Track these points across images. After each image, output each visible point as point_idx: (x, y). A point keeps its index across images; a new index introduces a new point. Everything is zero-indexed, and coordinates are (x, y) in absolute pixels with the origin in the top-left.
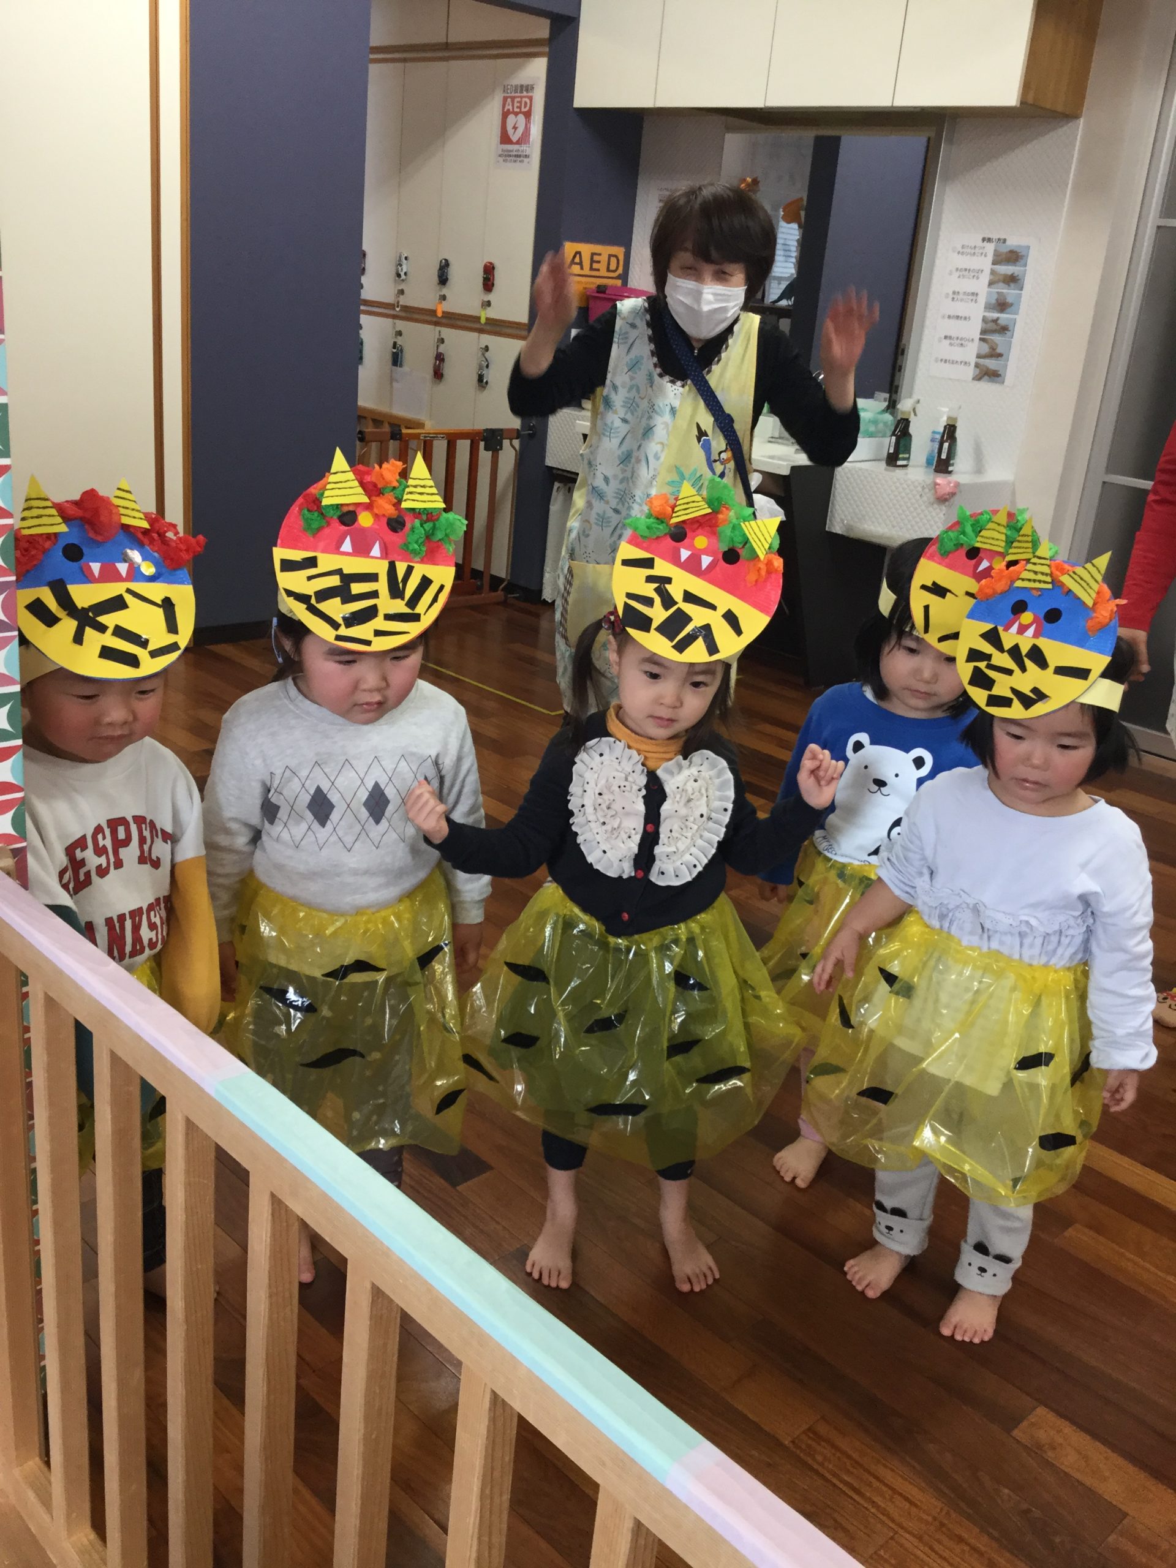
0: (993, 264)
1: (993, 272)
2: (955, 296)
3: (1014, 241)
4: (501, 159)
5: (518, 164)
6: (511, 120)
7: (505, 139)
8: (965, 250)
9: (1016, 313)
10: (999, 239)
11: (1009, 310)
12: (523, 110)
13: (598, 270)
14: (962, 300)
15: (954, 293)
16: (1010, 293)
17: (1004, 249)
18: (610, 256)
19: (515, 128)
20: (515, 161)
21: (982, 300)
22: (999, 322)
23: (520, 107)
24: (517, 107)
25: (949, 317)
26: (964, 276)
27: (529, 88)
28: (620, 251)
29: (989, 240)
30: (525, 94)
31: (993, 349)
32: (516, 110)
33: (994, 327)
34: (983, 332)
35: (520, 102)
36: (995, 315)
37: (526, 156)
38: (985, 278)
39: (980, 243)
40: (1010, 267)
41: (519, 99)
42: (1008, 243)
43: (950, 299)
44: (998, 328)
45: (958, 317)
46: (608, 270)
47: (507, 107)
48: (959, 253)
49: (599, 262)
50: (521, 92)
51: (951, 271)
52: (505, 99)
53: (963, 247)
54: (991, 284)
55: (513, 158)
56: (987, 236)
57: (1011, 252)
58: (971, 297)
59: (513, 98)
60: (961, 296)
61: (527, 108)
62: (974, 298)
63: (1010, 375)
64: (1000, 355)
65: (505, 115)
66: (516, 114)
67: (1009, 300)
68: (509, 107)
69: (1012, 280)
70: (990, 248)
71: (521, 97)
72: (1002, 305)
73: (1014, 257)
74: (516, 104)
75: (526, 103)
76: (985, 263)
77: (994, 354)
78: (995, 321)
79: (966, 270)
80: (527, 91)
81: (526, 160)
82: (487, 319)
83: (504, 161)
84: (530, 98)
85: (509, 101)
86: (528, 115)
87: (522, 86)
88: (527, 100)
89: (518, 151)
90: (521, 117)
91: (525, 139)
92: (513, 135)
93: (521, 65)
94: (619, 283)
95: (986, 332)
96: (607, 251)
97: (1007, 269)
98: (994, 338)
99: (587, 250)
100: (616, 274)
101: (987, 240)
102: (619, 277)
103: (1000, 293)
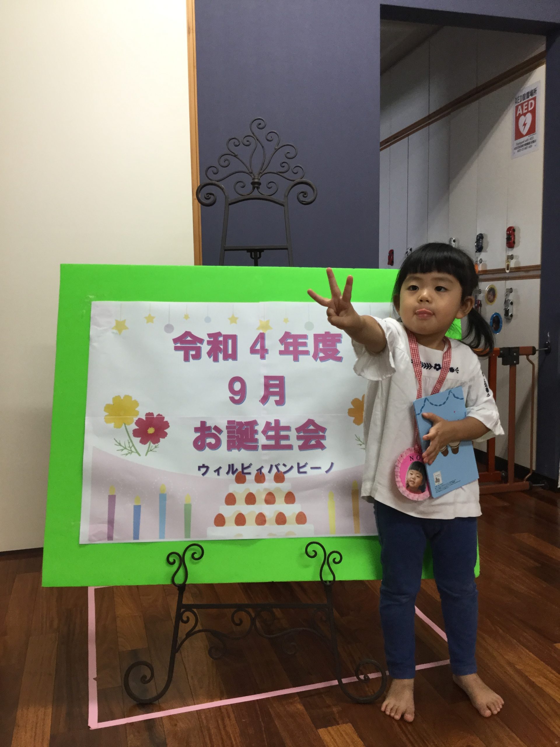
5: (528, 149)
6: (522, 120)
7: (518, 135)
12: (530, 109)
19: (525, 125)
20: (526, 148)
23: (527, 109)
24: (526, 109)
27: (533, 92)
30: (530, 97)
32: (525, 111)
35: (527, 105)
37: (534, 141)
41: (526, 103)
47: (518, 113)
50: (528, 97)
52: (517, 107)
55: (524, 147)
59: (522, 105)
61: (532, 108)
65: (517, 119)
66: (525, 114)
68: (520, 112)
71: (528, 101)
74: (525, 108)
75: (531, 103)
80: (532, 95)
81: (533, 144)
82: (511, 269)
83: (518, 151)
84: (535, 99)
85: (520, 107)
86: (533, 112)
87: (528, 93)
88: (533, 101)
89: (528, 140)
90: (529, 116)
91: (532, 130)
92: (524, 131)
93: (526, 80)
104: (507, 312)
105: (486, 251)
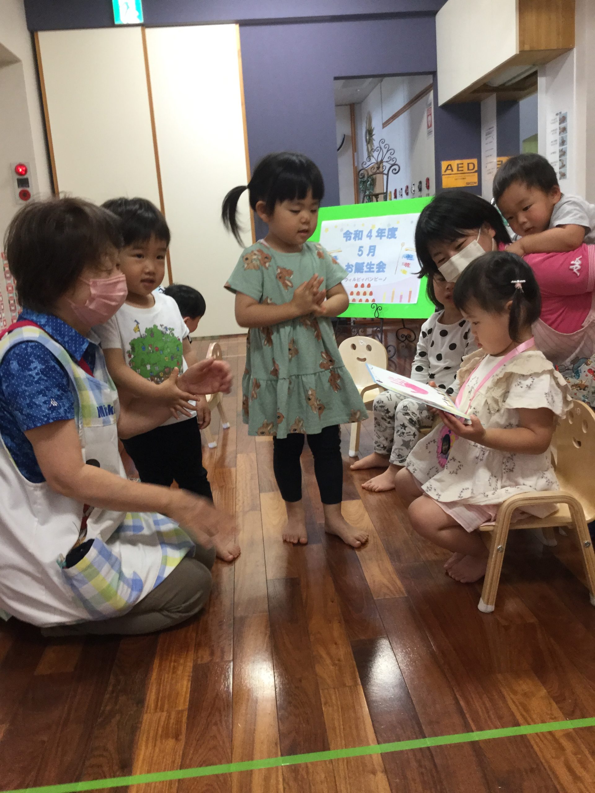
0: (560, 124)
1: (560, 128)
4: (427, 135)
8: (552, 122)
9: (567, 144)
10: (560, 113)
11: (565, 143)
13: (463, 170)
14: (554, 144)
15: (551, 142)
16: (564, 135)
17: (561, 116)
18: (468, 164)
19: (429, 121)
20: (430, 135)
21: (558, 142)
22: (563, 150)
23: (430, 112)
25: (551, 153)
26: (553, 134)
28: (475, 161)
31: (563, 163)
32: (429, 114)
33: (562, 153)
36: (561, 148)
37: (432, 132)
38: (558, 131)
39: (556, 117)
42: (562, 113)
43: (551, 145)
45: (553, 153)
46: (468, 169)
48: (550, 124)
49: (462, 167)
50: (429, 106)
51: (550, 133)
53: (552, 120)
54: (560, 133)
57: (563, 117)
58: (556, 142)
63: (568, 175)
65: (427, 117)
67: (564, 139)
68: (427, 114)
69: (564, 130)
70: (558, 118)
72: (563, 142)
73: (564, 119)
76: (557, 125)
77: (563, 166)
79: (553, 130)
87: (429, 104)
88: (430, 109)
89: (430, 130)
91: (431, 126)
92: (429, 125)
93: (427, 97)
94: (476, 174)
95: (560, 156)
96: (466, 162)
97: (563, 125)
98: (563, 158)
99: (455, 163)
100: (474, 171)
101: (557, 114)
102: (476, 172)
103: (562, 137)
105: (422, 191)
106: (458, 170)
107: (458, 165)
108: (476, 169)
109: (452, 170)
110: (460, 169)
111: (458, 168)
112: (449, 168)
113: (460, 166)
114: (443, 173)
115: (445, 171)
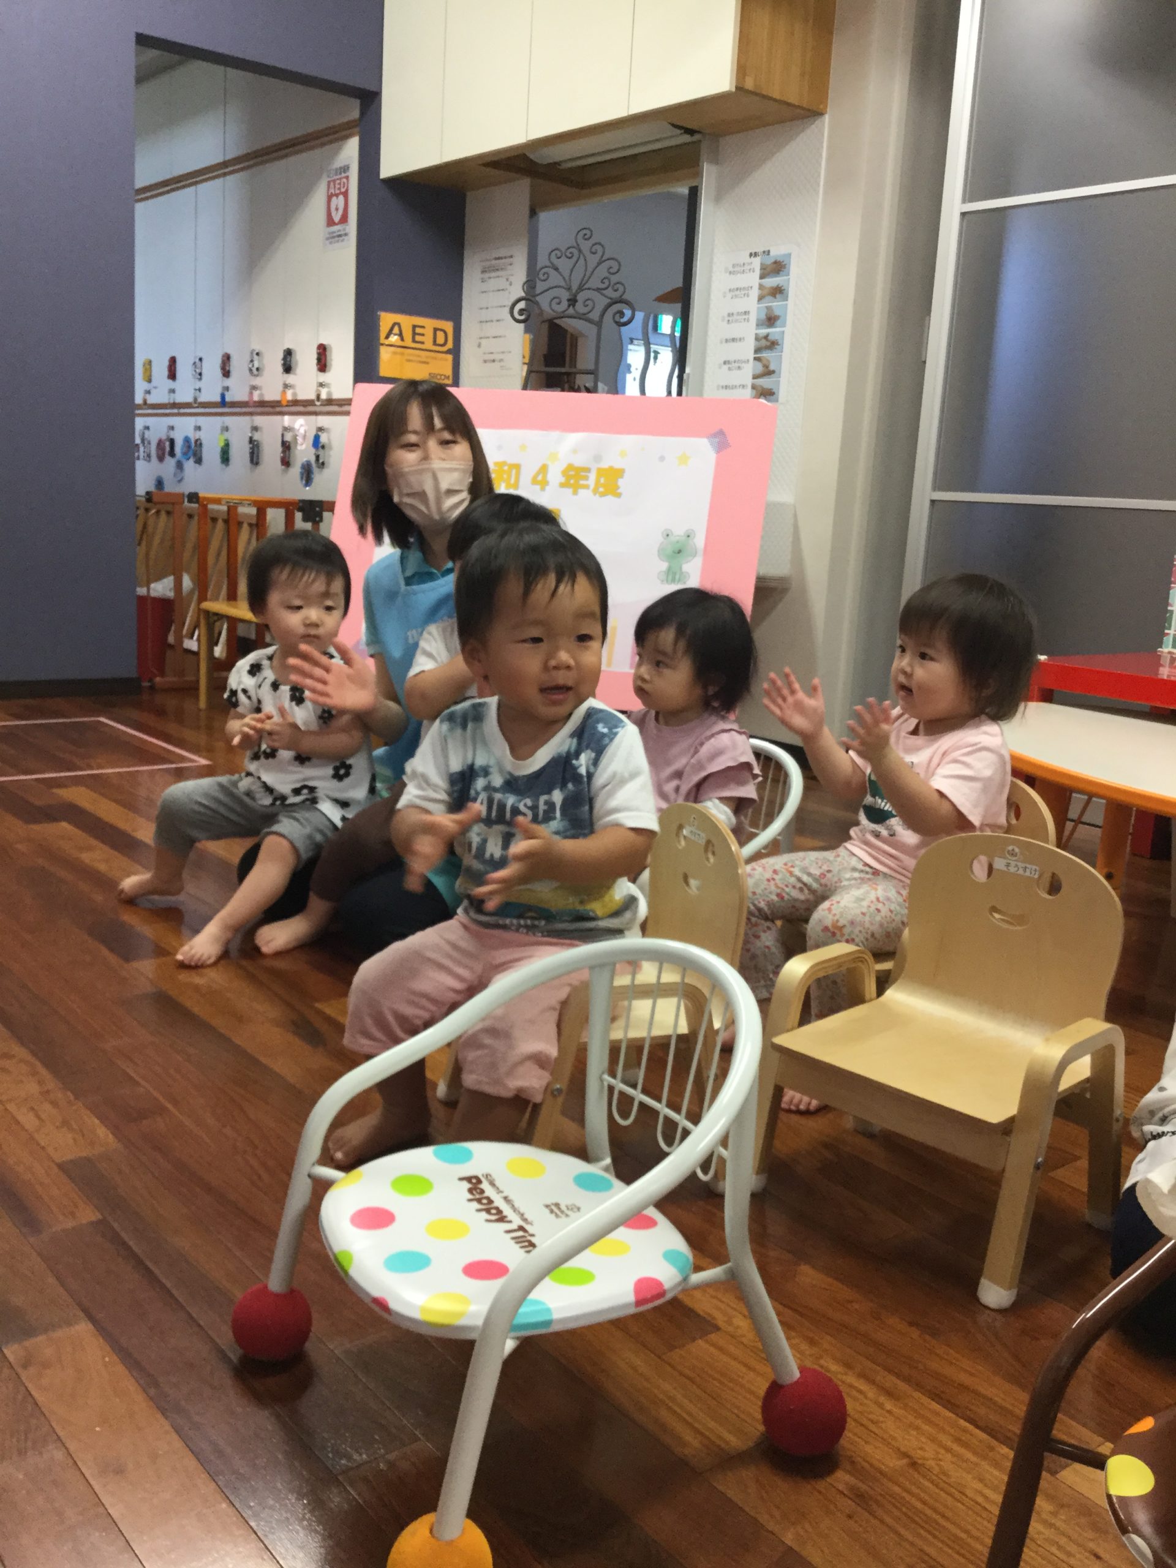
0: (762, 277)
1: (761, 287)
2: (730, 319)
3: (777, 252)
4: (327, 242)
5: (340, 244)
6: (334, 202)
7: (330, 222)
8: (736, 269)
9: (784, 325)
10: (764, 252)
11: (778, 323)
12: (343, 190)
13: (423, 343)
14: (736, 321)
15: (729, 315)
16: (776, 304)
17: (769, 261)
19: (337, 209)
20: (338, 241)
21: (753, 318)
22: (769, 338)
23: (339, 189)
25: (727, 341)
26: (736, 296)
27: (346, 169)
28: (448, 326)
29: (756, 254)
30: (343, 175)
31: (766, 366)
32: (338, 192)
33: (764, 343)
34: (757, 351)
35: (340, 184)
36: (764, 331)
37: (346, 235)
38: (755, 293)
39: (748, 259)
40: (775, 279)
41: (338, 181)
42: (772, 254)
43: (726, 322)
44: (768, 344)
45: (733, 340)
46: (435, 343)
47: (330, 191)
48: (730, 273)
49: (423, 335)
50: (340, 174)
51: (725, 293)
52: (329, 182)
53: (734, 266)
54: (761, 298)
55: (337, 239)
56: (753, 251)
57: (775, 262)
58: (744, 317)
59: (334, 181)
60: (735, 317)
61: (346, 188)
62: (746, 317)
63: (783, 393)
64: (773, 372)
65: (329, 198)
66: (337, 195)
67: (777, 312)
68: (332, 191)
69: (778, 292)
70: (757, 262)
71: (340, 179)
72: (771, 320)
73: (777, 267)
74: (337, 186)
75: (343, 183)
76: (752, 279)
77: (768, 372)
78: (766, 337)
79: (737, 289)
80: (345, 172)
81: (346, 238)
82: (323, 401)
83: (331, 243)
84: (347, 178)
85: (332, 184)
86: (346, 194)
87: (341, 168)
88: (345, 180)
89: (339, 231)
90: (341, 198)
91: (344, 219)
92: (337, 217)
93: (340, 149)
94: (450, 357)
95: (757, 350)
96: (429, 324)
97: (771, 282)
98: (765, 355)
99: (407, 321)
100: (445, 349)
101: (754, 255)
102: (448, 352)
103: (768, 308)
104: (318, 457)
105: (295, 374)
106: (414, 341)
107: (414, 327)
108: (450, 345)
109: (401, 335)
110: (418, 338)
111: (414, 334)
112: (396, 330)
113: (418, 330)
114: (382, 340)
115: (387, 337)
